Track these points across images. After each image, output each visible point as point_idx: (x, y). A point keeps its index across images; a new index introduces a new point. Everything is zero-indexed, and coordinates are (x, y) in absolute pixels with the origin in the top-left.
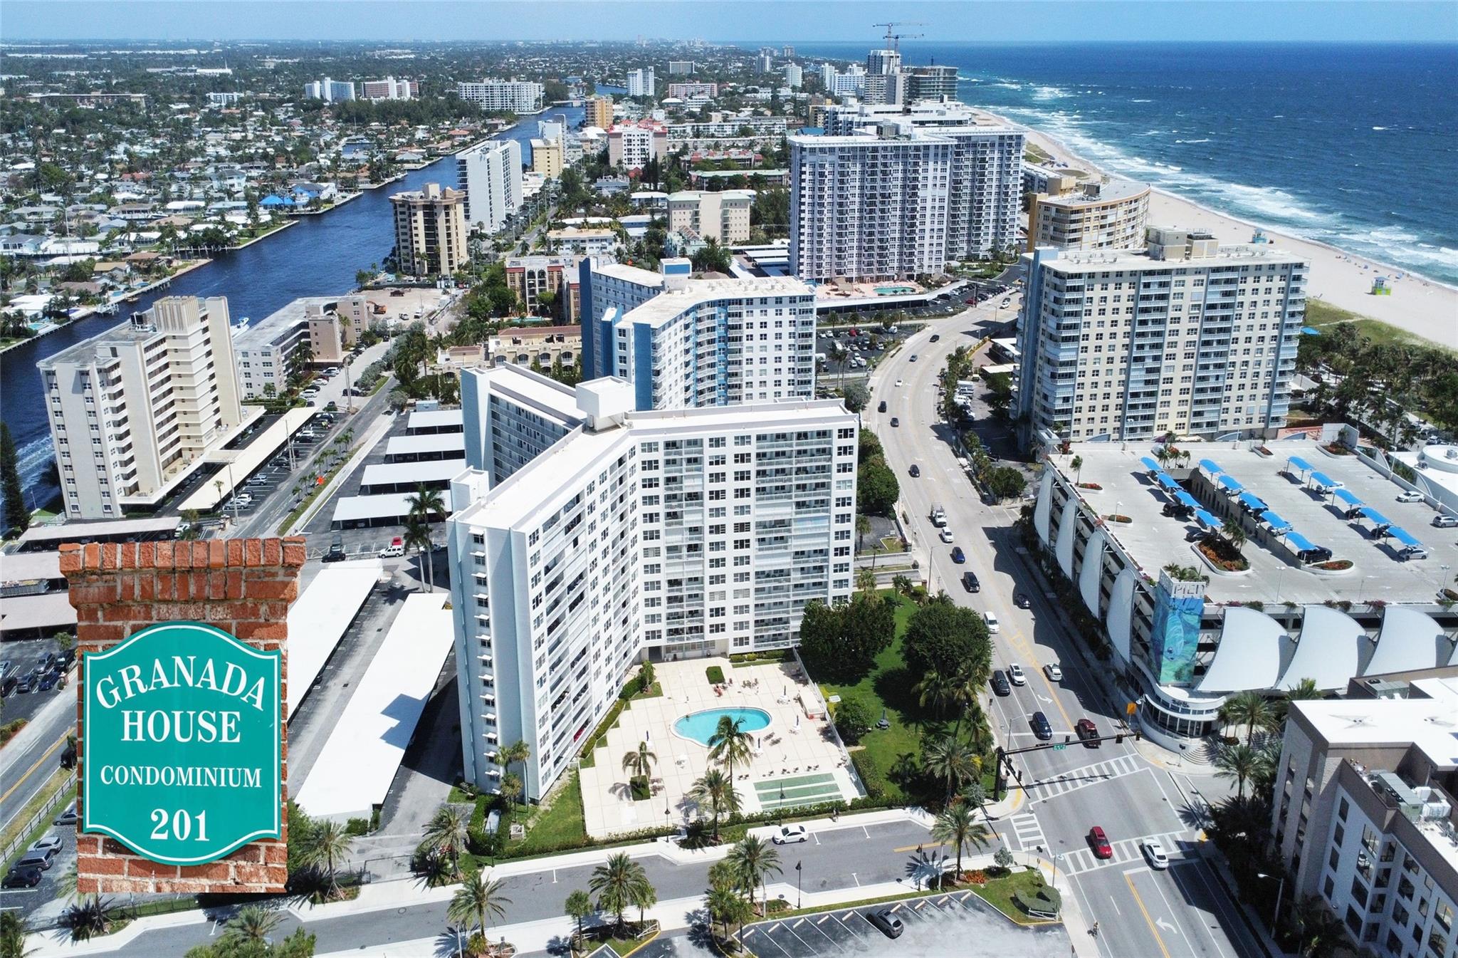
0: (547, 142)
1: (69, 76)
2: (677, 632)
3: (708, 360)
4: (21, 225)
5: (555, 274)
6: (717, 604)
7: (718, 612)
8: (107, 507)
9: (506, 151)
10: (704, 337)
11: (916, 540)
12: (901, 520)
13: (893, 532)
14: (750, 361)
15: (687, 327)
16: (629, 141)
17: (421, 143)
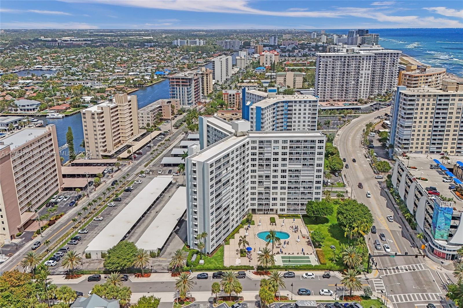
0: (241, 57)
1: (108, 39)
2: (261, 204)
3: (281, 120)
4: (88, 78)
5: (238, 95)
6: (275, 196)
7: (274, 199)
8: (97, 155)
9: (227, 59)
10: (280, 113)
11: (348, 184)
12: (343, 177)
13: (340, 180)
14: (295, 122)
15: (274, 109)
16: (267, 57)
17: (204, 58)
